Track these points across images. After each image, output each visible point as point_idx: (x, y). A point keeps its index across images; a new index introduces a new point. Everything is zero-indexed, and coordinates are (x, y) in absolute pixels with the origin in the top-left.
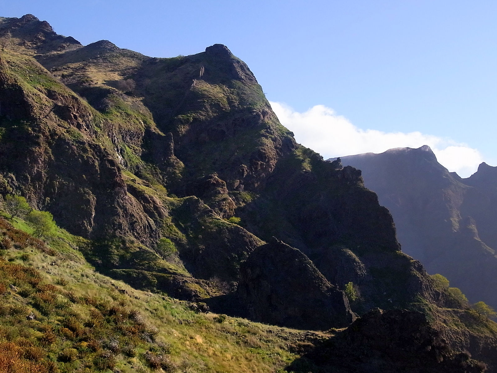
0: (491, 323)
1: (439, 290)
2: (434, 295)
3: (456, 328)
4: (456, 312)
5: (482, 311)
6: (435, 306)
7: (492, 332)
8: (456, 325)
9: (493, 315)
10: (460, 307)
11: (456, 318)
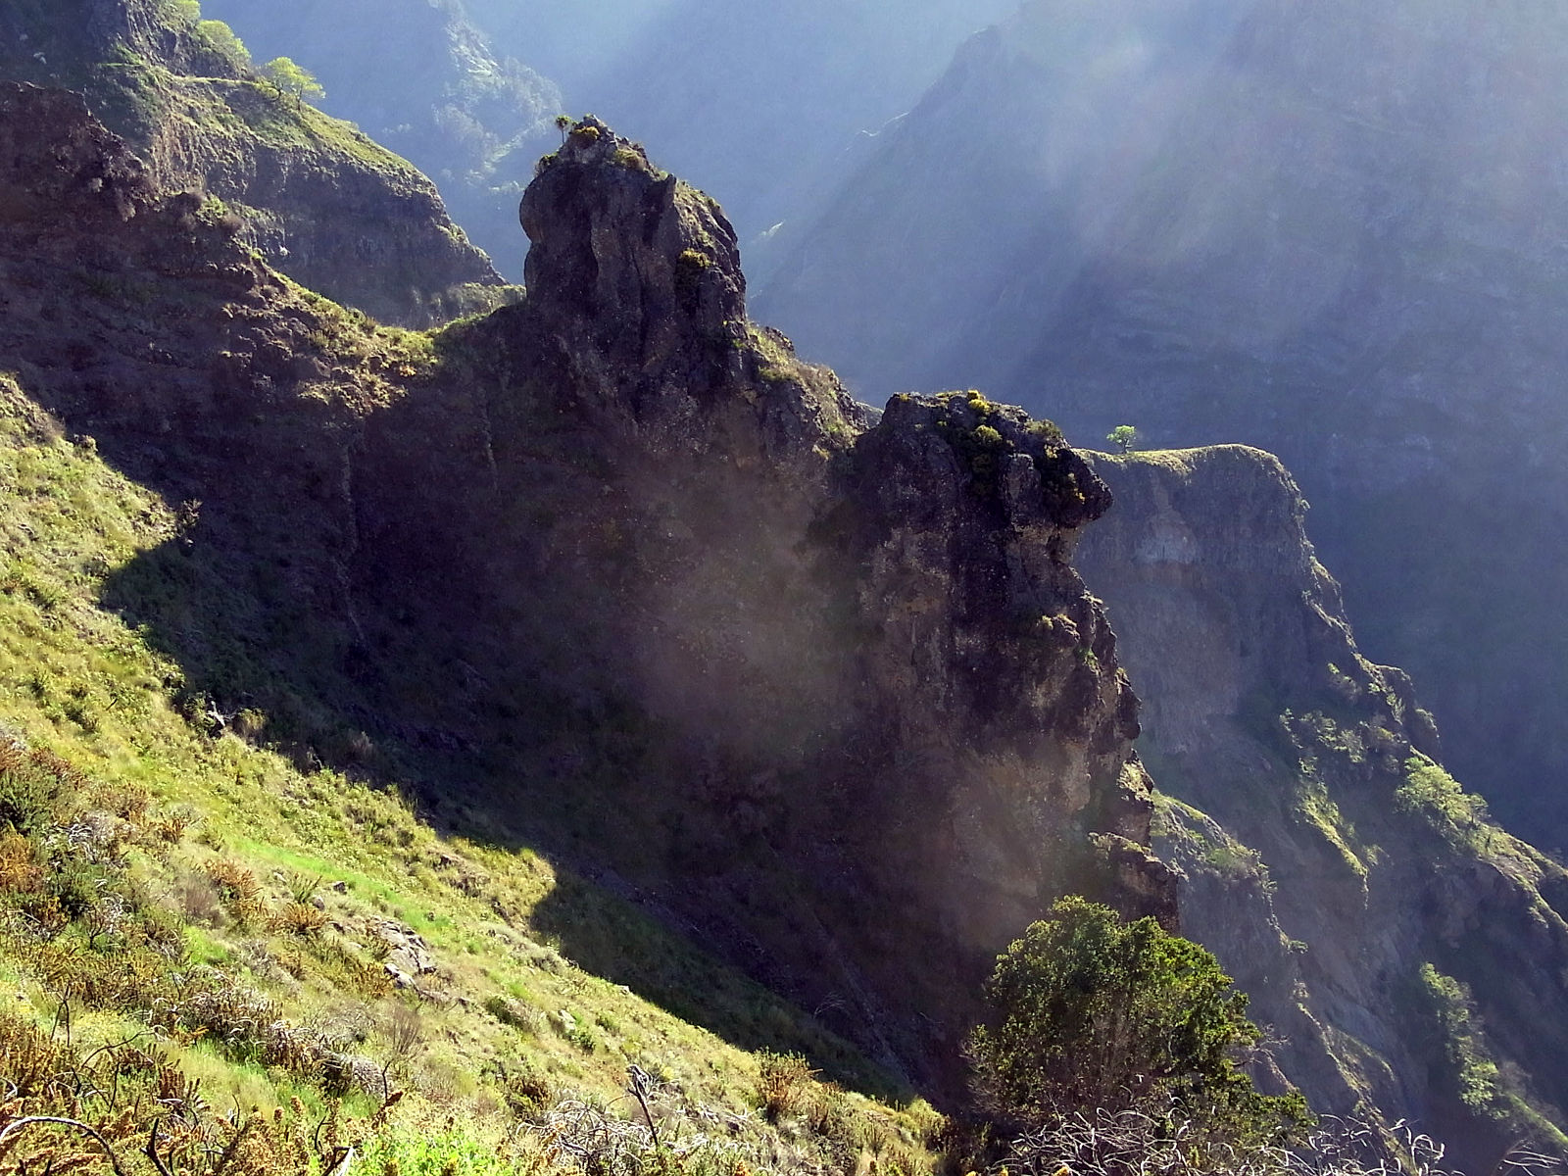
0: (308, 114)
1: (174, 27)
2: (160, 42)
3: (222, 129)
4: (220, 88)
5: (283, 83)
6: (164, 70)
7: (310, 135)
8: (222, 121)
9: (313, 92)
10: (229, 71)
11: (220, 103)
